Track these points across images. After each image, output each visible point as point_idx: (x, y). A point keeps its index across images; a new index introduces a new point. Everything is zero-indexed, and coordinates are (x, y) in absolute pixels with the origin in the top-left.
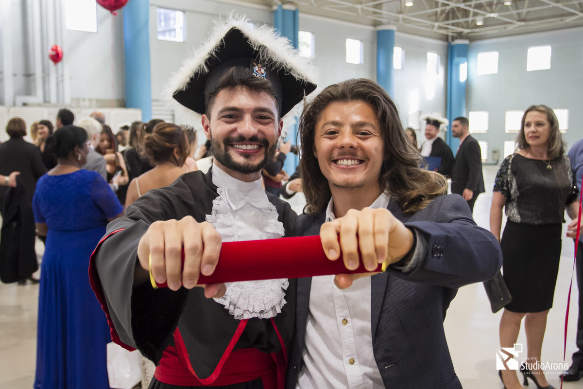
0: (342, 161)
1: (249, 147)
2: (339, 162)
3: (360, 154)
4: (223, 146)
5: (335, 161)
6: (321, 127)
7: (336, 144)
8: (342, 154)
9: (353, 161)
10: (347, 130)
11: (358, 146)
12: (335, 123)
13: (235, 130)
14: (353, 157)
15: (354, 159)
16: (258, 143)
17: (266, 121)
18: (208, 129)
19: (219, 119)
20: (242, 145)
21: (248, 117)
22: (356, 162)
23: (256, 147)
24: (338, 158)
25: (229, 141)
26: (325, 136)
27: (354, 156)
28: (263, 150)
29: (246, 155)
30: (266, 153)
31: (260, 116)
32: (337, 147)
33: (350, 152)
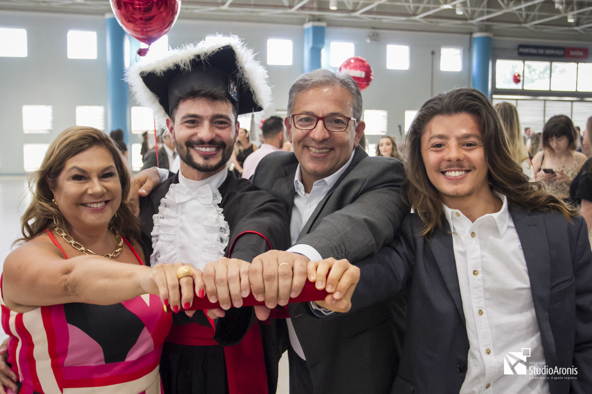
0: (450, 173)
1: (208, 150)
2: (447, 174)
3: (466, 165)
4: (185, 148)
5: (443, 173)
6: (427, 140)
7: (443, 156)
8: (450, 166)
9: (461, 172)
10: (453, 143)
11: (464, 159)
12: (441, 137)
13: (196, 134)
14: (460, 169)
15: (462, 171)
16: (216, 146)
17: (223, 125)
18: (173, 131)
19: (182, 124)
20: (202, 147)
21: (206, 123)
22: (463, 172)
23: (214, 149)
24: (445, 170)
25: (190, 144)
26: (432, 149)
27: (462, 167)
28: (220, 152)
29: (206, 157)
30: (223, 154)
31: (219, 121)
32: (444, 160)
33: (458, 164)
